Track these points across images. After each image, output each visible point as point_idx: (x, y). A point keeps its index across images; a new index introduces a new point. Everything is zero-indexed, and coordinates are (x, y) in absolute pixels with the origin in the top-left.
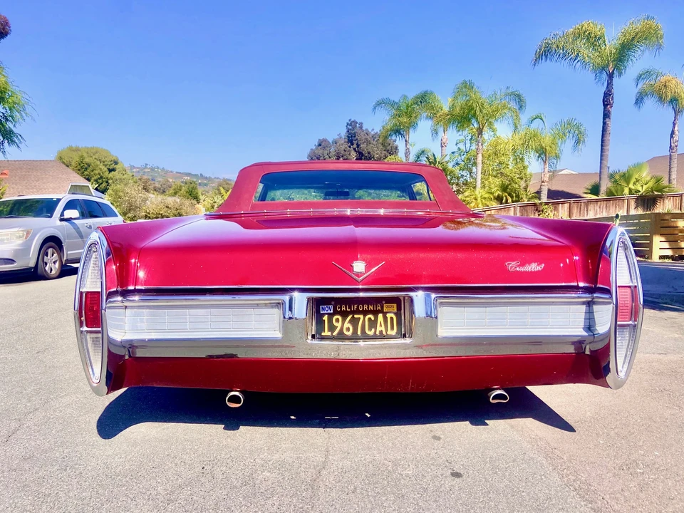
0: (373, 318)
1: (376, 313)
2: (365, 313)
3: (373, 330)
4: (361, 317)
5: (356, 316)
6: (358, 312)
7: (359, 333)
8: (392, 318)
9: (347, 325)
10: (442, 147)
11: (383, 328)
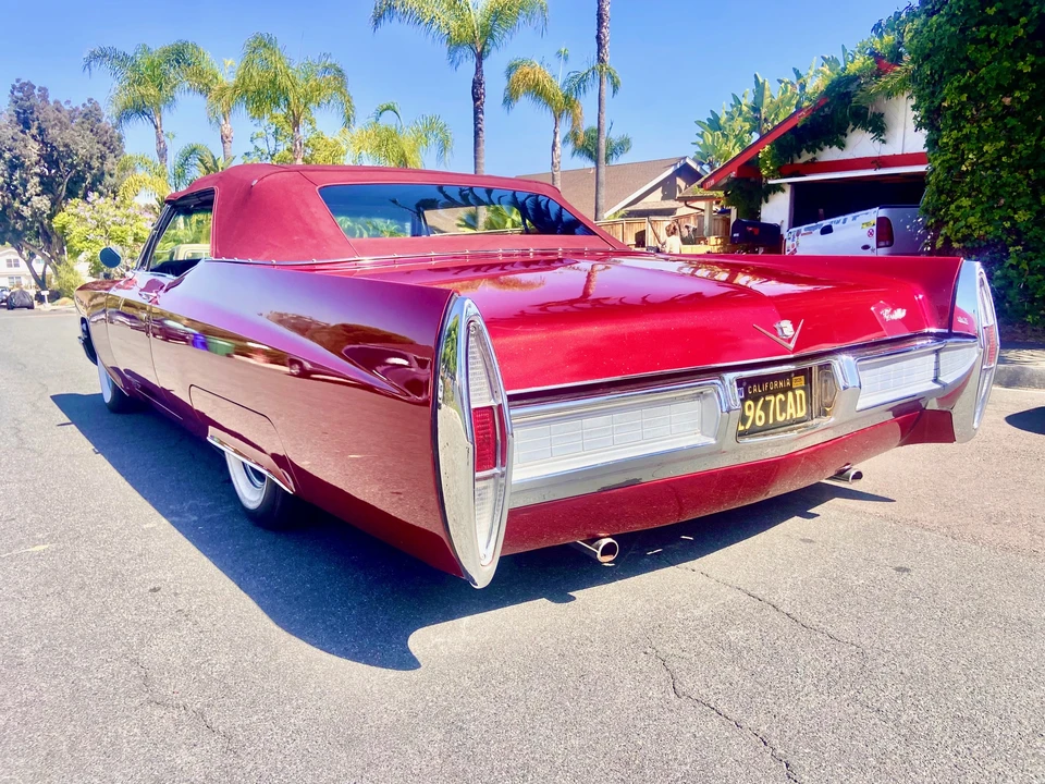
0: (783, 399)
1: (784, 391)
2: (775, 393)
3: (784, 414)
4: (772, 398)
5: (767, 398)
6: (769, 392)
7: (771, 421)
8: (801, 395)
9: (760, 413)
10: (224, 142)
11: (793, 411)
